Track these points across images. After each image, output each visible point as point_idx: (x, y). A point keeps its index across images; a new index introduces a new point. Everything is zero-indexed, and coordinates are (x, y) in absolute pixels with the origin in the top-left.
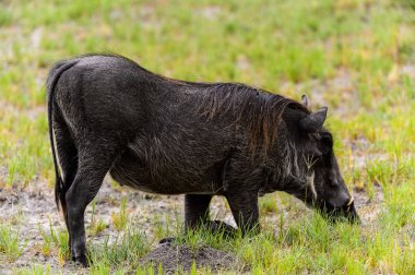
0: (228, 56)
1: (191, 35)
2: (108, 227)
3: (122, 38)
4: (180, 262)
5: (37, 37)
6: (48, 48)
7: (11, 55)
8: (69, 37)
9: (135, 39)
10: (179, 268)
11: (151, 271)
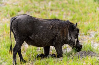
0: (94, 7)
1: (86, 2)
2: (67, 47)
3: (70, 3)
4: (84, 55)
5: (50, 3)
6: (53, 6)
7: (44, 8)
8: (57, 3)
9: (73, 3)
10: (84, 56)
11: (77, 57)
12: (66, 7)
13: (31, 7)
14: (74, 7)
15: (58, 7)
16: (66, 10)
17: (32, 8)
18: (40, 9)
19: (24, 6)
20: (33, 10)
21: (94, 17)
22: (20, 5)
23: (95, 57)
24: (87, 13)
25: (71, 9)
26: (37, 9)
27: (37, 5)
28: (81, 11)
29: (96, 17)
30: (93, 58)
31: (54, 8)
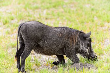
0: (92, 16)
1: (83, 11)
3: (66, 12)
5: (45, 12)
6: (48, 14)
7: (38, 16)
8: (53, 12)
9: (69, 12)
10: (80, 68)
11: (73, 69)
12: (62, 15)
13: (25, 15)
14: (70, 16)
15: (54, 16)
16: (62, 19)
17: (27, 16)
18: (34, 17)
19: (18, 15)
20: (28, 18)
21: (92, 27)
22: (13, 13)
23: (92, 70)
24: (84, 22)
25: (67, 18)
26: (31, 17)
27: (31, 13)
28: (77, 21)
29: (94, 28)
30: (90, 70)
31: (49, 16)
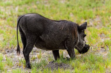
0: (67, 13)
1: (58, 8)
2: (36, 58)
3: (40, 9)
4: (55, 67)
5: (17, 9)
6: (20, 11)
7: (10, 13)
8: (26, 8)
9: (43, 9)
10: (55, 69)
11: (48, 69)
14: (44, 13)
18: (6, 14)
23: (68, 70)
26: (2, 14)
27: (3, 10)
30: (66, 70)
